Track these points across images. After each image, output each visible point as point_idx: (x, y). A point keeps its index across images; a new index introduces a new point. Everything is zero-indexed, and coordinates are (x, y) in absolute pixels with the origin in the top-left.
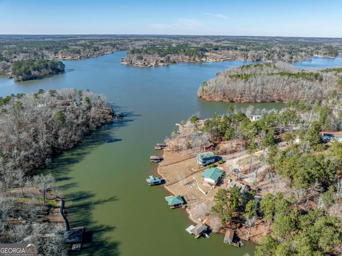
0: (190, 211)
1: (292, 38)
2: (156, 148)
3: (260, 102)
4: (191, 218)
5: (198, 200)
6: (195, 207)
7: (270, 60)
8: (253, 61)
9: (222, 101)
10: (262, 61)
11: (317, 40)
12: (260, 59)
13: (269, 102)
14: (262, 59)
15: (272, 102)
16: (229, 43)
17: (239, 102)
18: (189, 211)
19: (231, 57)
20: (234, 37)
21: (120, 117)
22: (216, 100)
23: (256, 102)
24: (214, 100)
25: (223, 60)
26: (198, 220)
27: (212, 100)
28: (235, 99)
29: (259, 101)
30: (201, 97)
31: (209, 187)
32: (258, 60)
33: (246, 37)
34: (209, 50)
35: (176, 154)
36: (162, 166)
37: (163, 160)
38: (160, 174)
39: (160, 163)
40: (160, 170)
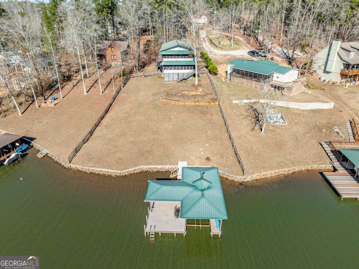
35: (50, 103)
36: (77, 151)
37: (33, 139)
38: (160, 167)
39: (45, 151)
40: (99, 162)
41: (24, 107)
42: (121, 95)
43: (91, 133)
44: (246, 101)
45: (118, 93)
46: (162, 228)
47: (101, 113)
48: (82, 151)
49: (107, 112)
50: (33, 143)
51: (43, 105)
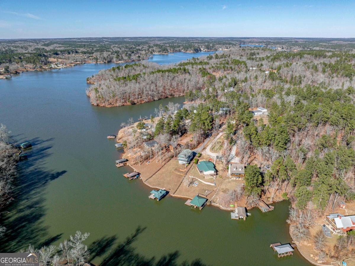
0: (217, 204)
1: (118, 38)
2: (118, 166)
3: (158, 99)
4: (223, 208)
5: (214, 192)
6: (217, 199)
7: (122, 60)
8: (105, 63)
9: (123, 105)
10: (114, 62)
11: (140, 40)
12: (111, 61)
13: (163, 98)
14: (112, 61)
15: (166, 98)
16: (62, 47)
17: (140, 102)
18: (215, 204)
19: (80, 62)
20: (58, 40)
21: (27, 147)
22: (118, 105)
23: (154, 100)
24: (115, 105)
25: (74, 65)
26: (230, 207)
27: (113, 106)
28: (136, 101)
29: (156, 99)
30: (98, 105)
31: (212, 179)
32: (109, 62)
33: (71, 39)
34: (49, 56)
35: (147, 163)
36: (147, 180)
37: (140, 174)
38: (154, 187)
39: (141, 178)
40: (150, 183)
41: (141, 163)
42: (165, 165)
43: (152, 176)
44: (193, 177)
45: (165, 164)
46: (151, 198)
47: (156, 171)
48: (148, 180)
49: (158, 171)
50: (140, 175)
51: (146, 163)
